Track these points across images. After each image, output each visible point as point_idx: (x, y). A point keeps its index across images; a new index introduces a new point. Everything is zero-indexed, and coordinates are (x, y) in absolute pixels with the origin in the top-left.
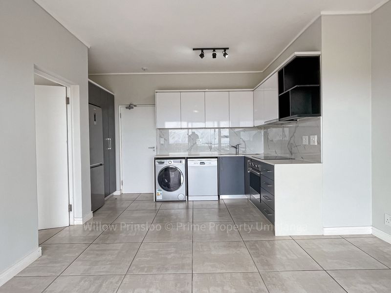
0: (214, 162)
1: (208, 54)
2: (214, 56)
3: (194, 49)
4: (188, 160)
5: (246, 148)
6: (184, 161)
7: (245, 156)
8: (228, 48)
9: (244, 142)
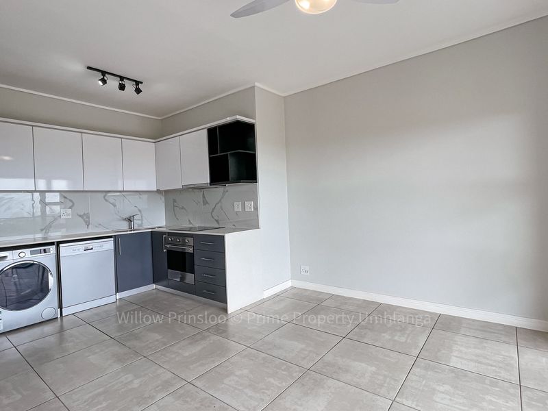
0: (109, 245)
1: (113, 83)
2: (122, 87)
3: (89, 68)
4: (61, 245)
5: (142, 220)
6: (53, 249)
7: (154, 230)
8: (141, 83)
9: (140, 211)
